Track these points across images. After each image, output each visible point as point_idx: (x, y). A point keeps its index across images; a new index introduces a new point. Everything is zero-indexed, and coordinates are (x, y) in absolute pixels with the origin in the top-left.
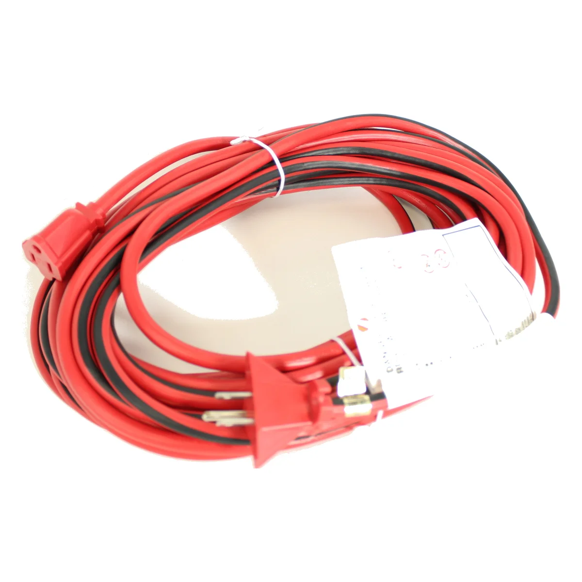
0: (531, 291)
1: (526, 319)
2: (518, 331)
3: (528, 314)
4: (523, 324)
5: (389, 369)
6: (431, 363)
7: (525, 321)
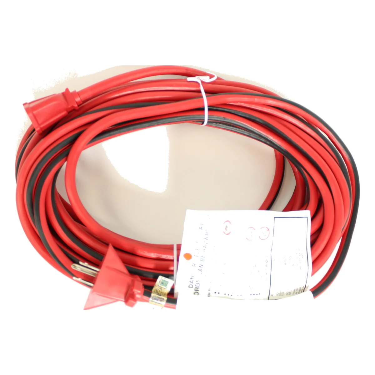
0: (313, 274)
1: (299, 288)
2: (289, 294)
3: (302, 286)
4: (294, 291)
5: (190, 286)
6: (219, 293)
7: (297, 289)
